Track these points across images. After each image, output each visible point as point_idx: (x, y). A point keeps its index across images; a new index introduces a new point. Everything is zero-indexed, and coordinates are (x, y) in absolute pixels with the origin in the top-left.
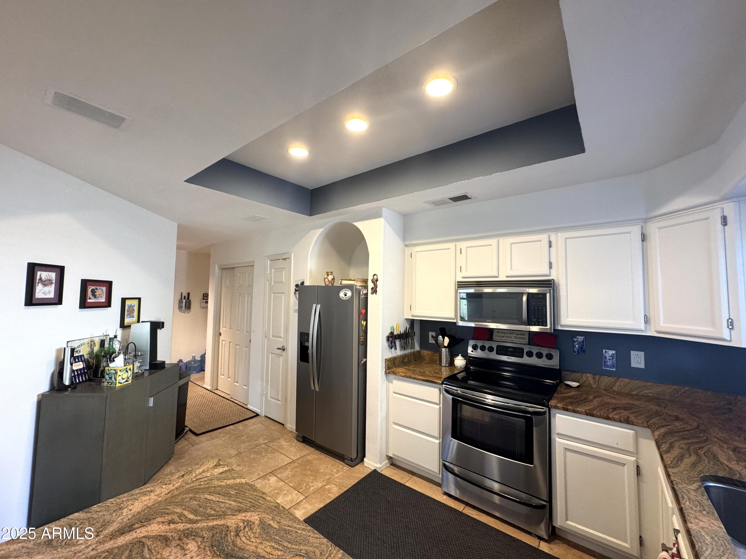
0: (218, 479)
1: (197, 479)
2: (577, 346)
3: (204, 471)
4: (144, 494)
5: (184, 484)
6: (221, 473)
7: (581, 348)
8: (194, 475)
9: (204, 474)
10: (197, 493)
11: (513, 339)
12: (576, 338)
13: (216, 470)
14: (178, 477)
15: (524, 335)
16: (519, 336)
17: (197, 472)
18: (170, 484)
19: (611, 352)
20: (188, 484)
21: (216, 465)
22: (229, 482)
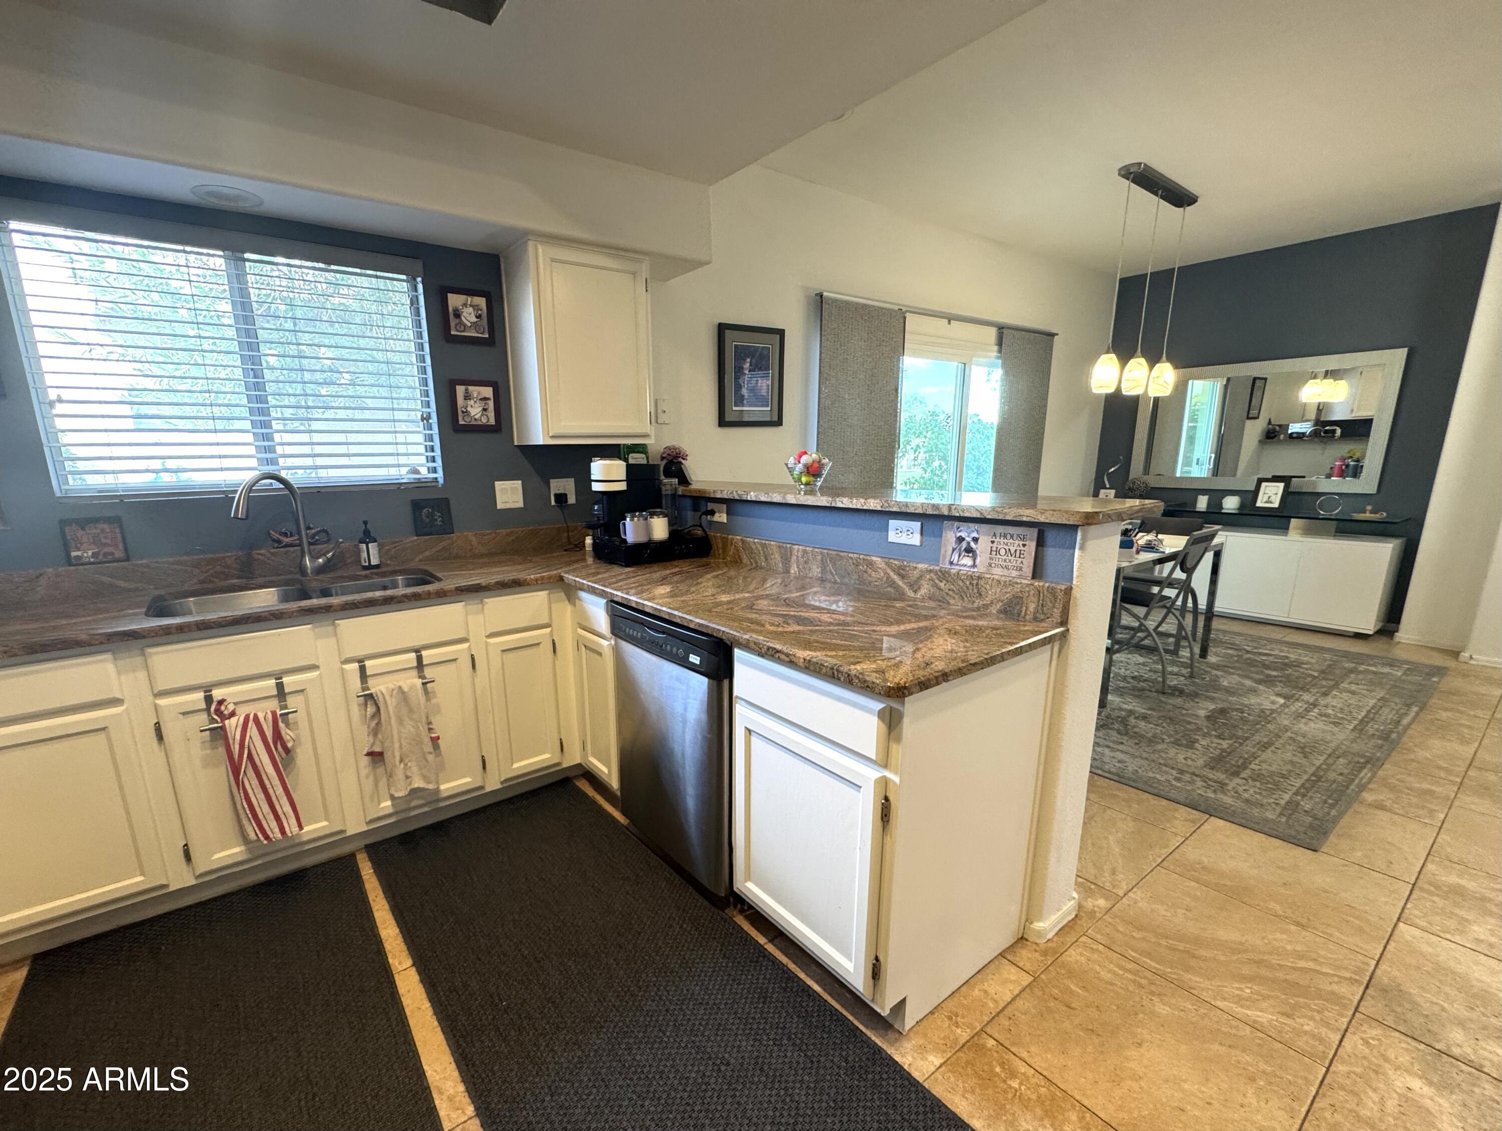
21: (884, 672)
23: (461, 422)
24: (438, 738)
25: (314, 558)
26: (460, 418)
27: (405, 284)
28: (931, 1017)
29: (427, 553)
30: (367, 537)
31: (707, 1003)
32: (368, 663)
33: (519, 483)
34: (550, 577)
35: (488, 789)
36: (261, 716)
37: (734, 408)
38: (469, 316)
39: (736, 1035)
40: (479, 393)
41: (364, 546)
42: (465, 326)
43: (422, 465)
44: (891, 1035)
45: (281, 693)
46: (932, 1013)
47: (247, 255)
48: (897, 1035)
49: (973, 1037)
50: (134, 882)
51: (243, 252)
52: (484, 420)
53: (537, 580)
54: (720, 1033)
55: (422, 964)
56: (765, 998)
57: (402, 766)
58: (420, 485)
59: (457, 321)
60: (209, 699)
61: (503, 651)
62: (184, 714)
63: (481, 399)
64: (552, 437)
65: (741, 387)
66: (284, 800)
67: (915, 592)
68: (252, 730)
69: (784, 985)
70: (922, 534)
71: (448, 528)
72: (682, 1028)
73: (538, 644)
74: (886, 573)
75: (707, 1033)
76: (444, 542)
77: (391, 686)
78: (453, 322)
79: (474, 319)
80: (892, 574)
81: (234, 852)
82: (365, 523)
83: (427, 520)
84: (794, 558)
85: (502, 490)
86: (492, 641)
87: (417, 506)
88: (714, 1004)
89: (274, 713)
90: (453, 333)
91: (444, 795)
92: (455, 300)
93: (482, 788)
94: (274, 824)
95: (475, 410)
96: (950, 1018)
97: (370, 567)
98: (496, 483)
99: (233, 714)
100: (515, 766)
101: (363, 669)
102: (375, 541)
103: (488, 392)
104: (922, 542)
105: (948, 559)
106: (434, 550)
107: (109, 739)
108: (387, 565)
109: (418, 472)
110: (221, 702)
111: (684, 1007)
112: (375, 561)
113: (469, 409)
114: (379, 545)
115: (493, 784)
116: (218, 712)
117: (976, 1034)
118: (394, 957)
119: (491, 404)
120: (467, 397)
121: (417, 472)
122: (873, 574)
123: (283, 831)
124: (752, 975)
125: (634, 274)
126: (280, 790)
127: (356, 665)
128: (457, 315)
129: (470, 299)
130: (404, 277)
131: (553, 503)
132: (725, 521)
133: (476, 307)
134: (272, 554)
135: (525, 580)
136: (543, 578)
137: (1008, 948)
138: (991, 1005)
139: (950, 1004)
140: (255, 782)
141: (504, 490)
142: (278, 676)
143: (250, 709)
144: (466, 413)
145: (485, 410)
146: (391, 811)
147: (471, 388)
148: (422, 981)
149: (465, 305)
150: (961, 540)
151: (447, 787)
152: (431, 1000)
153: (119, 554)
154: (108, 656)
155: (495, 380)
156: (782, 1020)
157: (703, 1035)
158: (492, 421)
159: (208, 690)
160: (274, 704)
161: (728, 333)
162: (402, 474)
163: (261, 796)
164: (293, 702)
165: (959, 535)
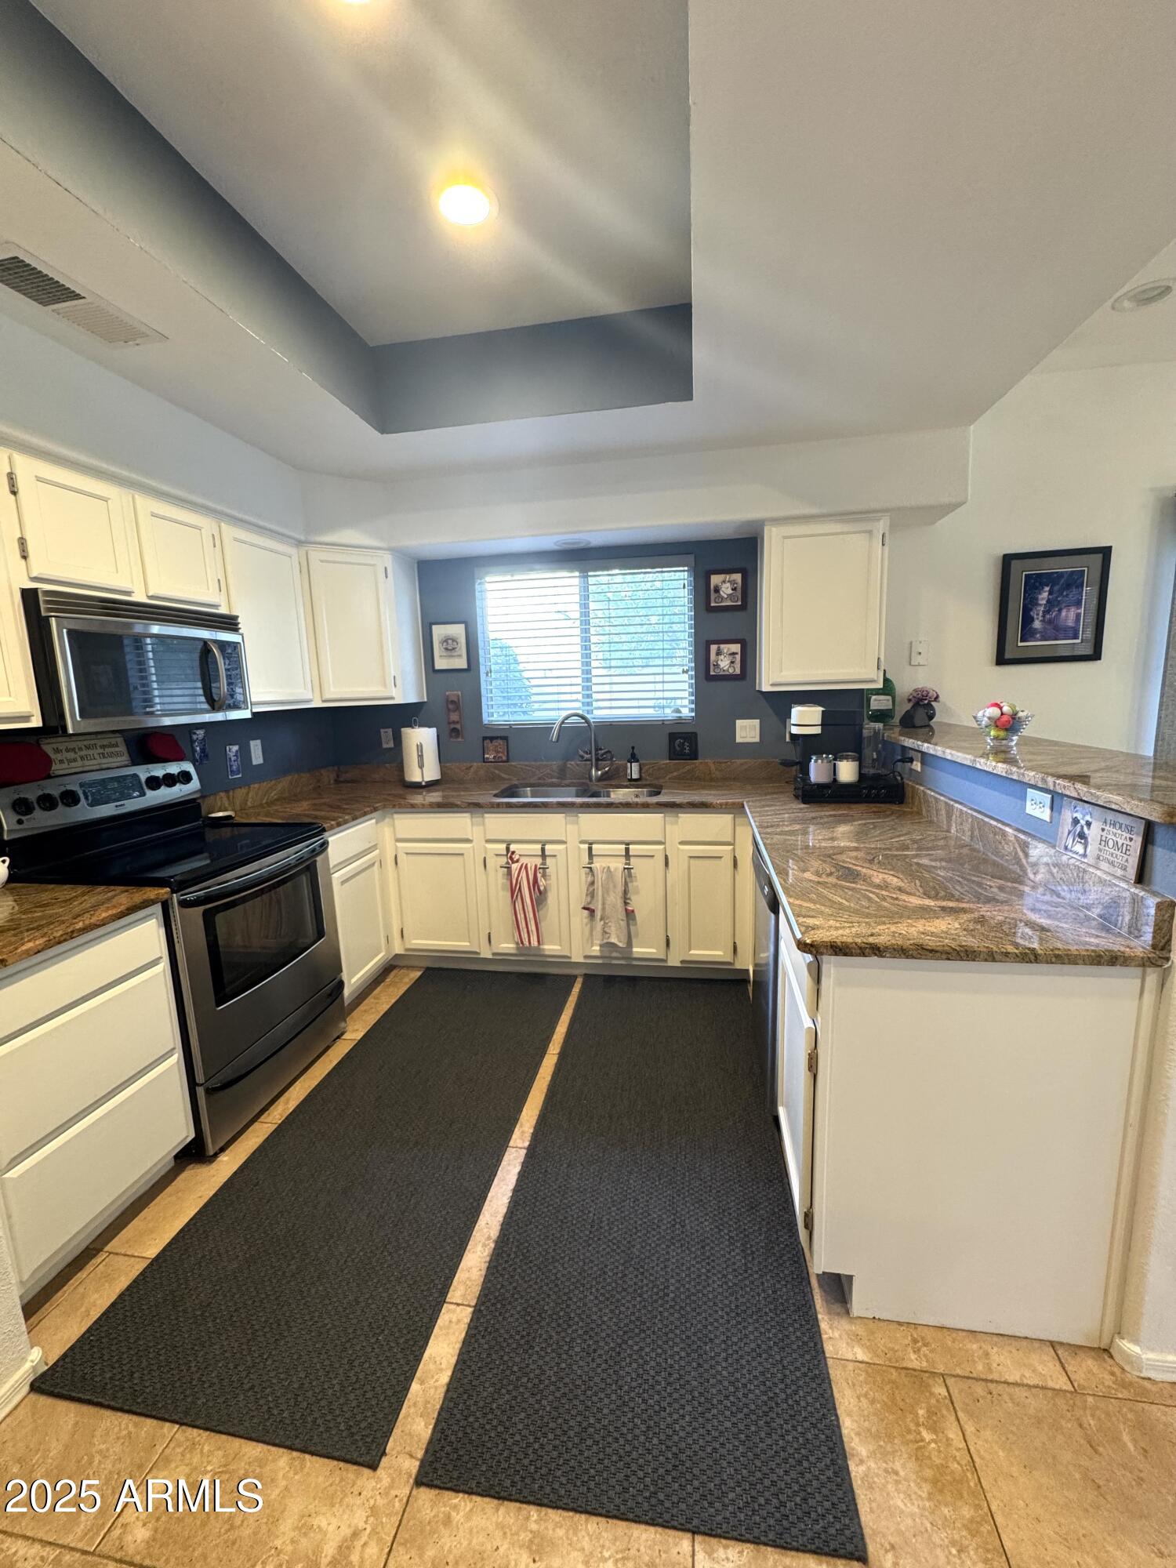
0: (822, 913)
1: (852, 923)
2: (198, 749)
3: (837, 928)
4: (932, 934)
5: (873, 924)
6: (812, 917)
7: (203, 750)
8: (854, 930)
9: (838, 925)
10: (857, 910)
11: (99, 761)
12: (195, 733)
13: (817, 923)
14: (880, 935)
15: (117, 746)
16: (108, 750)
17: (848, 931)
18: (894, 932)
19: (235, 748)
20: (866, 923)
21: (813, 929)
22: (812, 906)
23: (712, 673)
24: (633, 911)
25: (597, 769)
26: (711, 670)
27: (686, 573)
28: (894, 1326)
29: (675, 774)
30: (633, 758)
31: (705, 1182)
32: (594, 846)
33: (757, 722)
34: (734, 804)
35: (670, 964)
36: (529, 866)
37: (1020, 644)
38: (726, 590)
39: (707, 1214)
40: (729, 649)
41: (629, 764)
42: (722, 598)
43: (685, 706)
44: (837, 1308)
45: (543, 855)
46: (900, 1324)
47: (590, 574)
48: (843, 1311)
49: (925, 1372)
50: (463, 945)
51: (587, 572)
52: (731, 671)
53: (721, 804)
54: (697, 1205)
55: (562, 1056)
56: (752, 1208)
57: (602, 923)
58: (680, 722)
59: (716, 595)
60: (508, 849)
61: (691, 857)
62: (497, 855)
63: (730, 654)
64: (772, 685)
65: (1032, 620)
66: (533, 922)
67: (1035, 874)
68: (523, 873)
69: (776, 1210)
70: (1052, 808)
71: (694, 755)
72: (674, 1185)
73: (721, 857)
74: (1015, 848)
75: (687, 1199)
76: (688, 765)
77: (604, 865)
78: (713, 596)
79: (730, 591)
80: (1019, 850)
81: (507, 946)
82: (633, 748)
83: (678, 748)
84: (954, 817)
85: (741, 727)
86: (682, 847)
87: (673, 737)
88: (710, 1187)
89: (536, 866)
90: (712, 604)
91: (635, 956)
92: (715, 579)
93: (665, 961)
94: (526, 935)
95: (724, 663)
96: (915, 1341)
97: (631, 780)
98: (737, 721)
99: (517, 861)
100: (692, 952)
101: (590, 849)
102: (637, 761)
103: (736, 648)
104: (1051, 817)
105: (1063, 842)
106: (681, 771)
107: (464, 861)
108: (646, 780)
109: (680, 712)
110: (513, 853)
111: (687, 1174)
112: (635, 776)
113: (719, 662)
114: (640, 765)
115: (674, 961)
116: (511, 858)
117: (932, 1373)
118: (554, 1045)
119: (738, 657)
120: (719, 653)
121: (678, 711)
122: (1006, 847)
123: (530, 943)
124: (758, 1188)
125: (870, 532)
126: (531, 915)
127: (587, 846)
128: (717, 590)
129: (728, 577)
130: (686, 568)
131: (788, 739)
132: (919, 770)
133: (732, 582)
134: (577, 765)
135: (711, 804)
136: (727, 804)
137: (1069, 1345)
138: (980, 1367)
139: (929, 1335)
140: (521, 906)
141: (743, 728)
142: (544, 843)
143: (524, 860)
144: (717, 666)
145: (732, 662)
146: (598, 954)
147: (722, 646)
148: (556, 1064)
149: (724, 582)
150: (1076, 821)
151: (638, 950)
152: (553, 1077)
153: (504, 758)
154: (467, 815)
155: (742, 638)
156: (751, 1230)
157: (683, 1199)
158: (738, 671)
159: (509, 843)
160: (539, 861)
161: (1015, 564)
162: (669, 714)
163: (523, 916)
164: (549, 861)
165: (1075, 815)
